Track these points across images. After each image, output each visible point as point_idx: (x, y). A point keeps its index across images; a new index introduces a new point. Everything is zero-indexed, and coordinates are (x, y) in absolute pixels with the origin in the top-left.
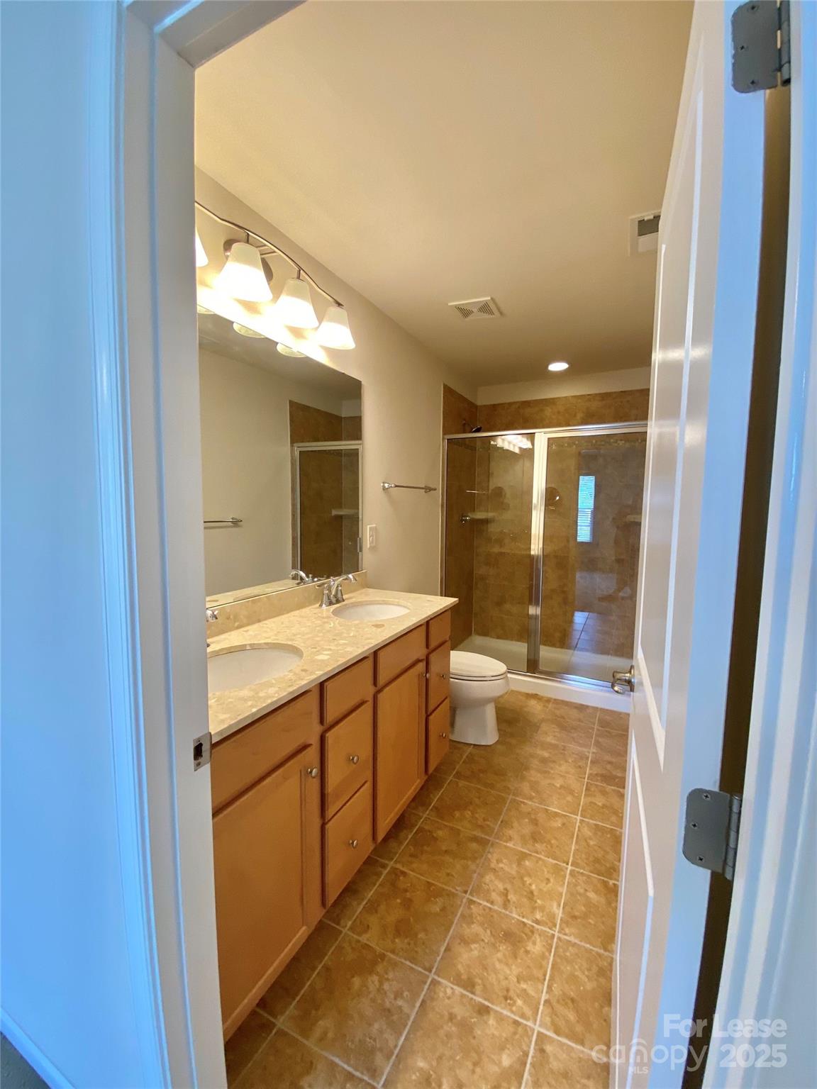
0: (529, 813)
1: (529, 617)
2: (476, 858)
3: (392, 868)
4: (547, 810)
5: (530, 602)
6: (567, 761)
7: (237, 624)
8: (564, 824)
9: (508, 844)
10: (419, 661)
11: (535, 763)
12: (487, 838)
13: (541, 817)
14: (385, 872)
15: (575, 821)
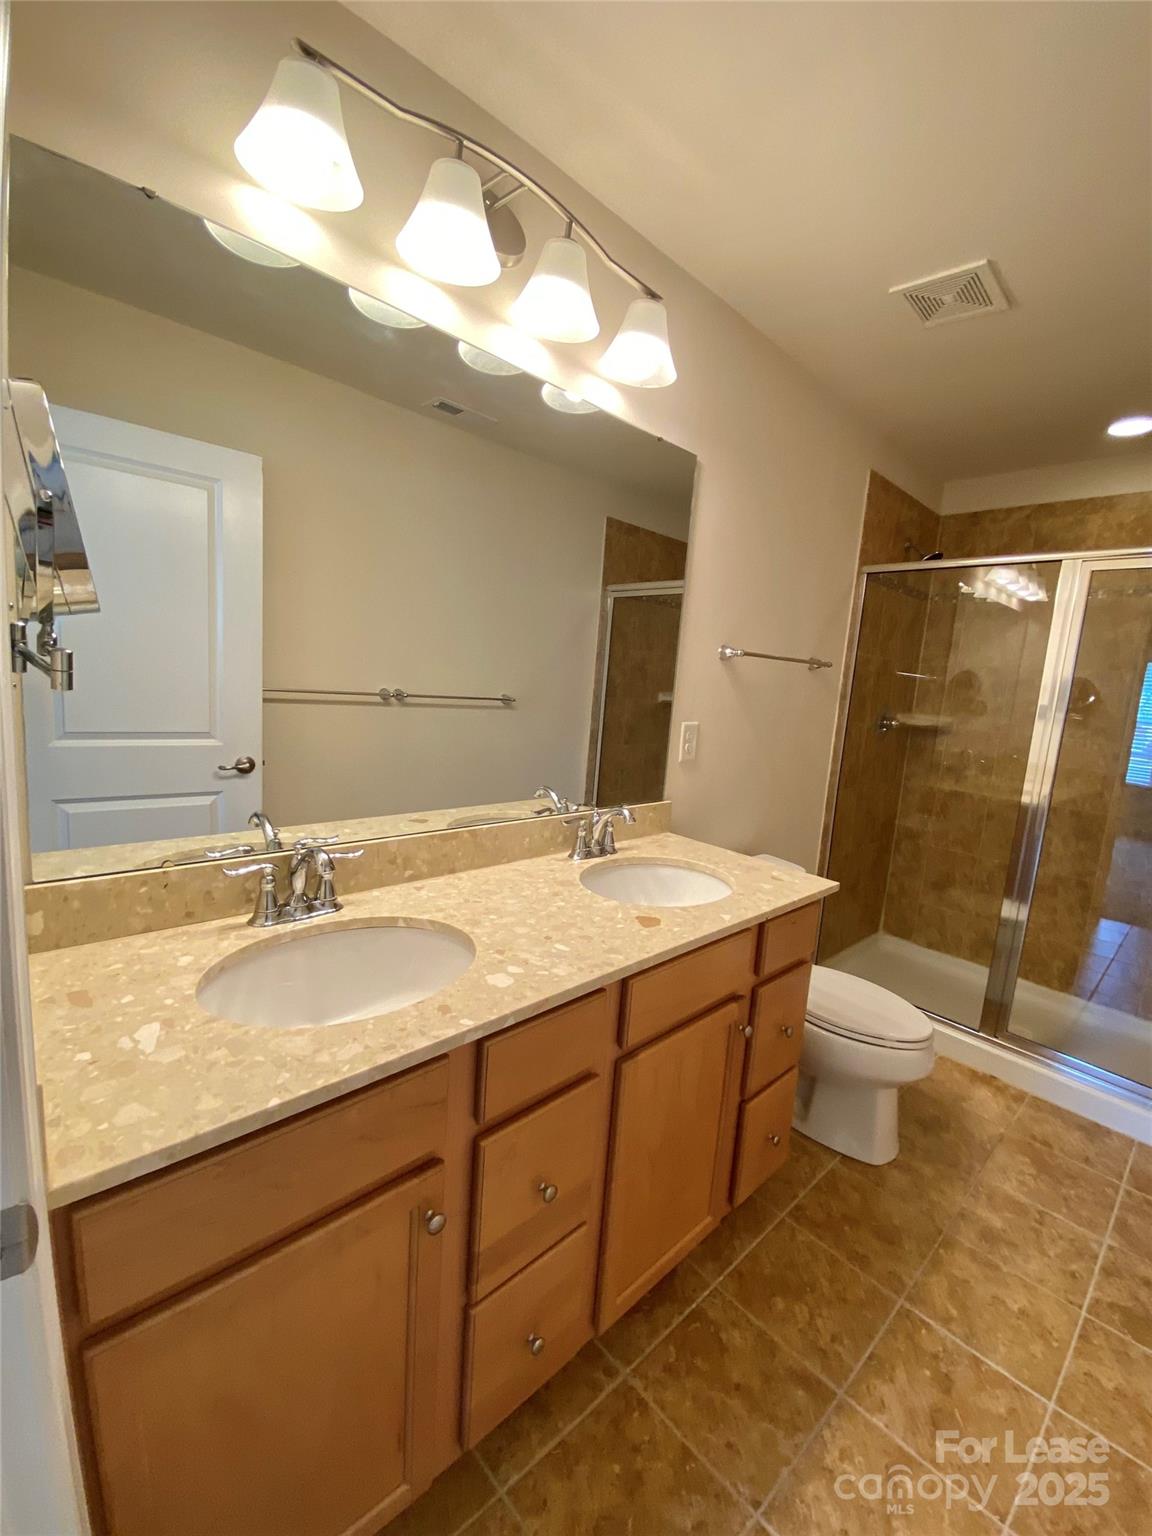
0: (935, 1357)
1: (1003, 923)
2: (797, 1429)
3: (625, 1382)
4: (977, 1362)
5: (1008, 893)
6: (1043, 1253)
7: (408, 873)
8: (1012, 1411)
9: (874, 1420)
10: (733, 998)
11: (967, 1237)
12: (832, 1385)
13: (962, 1375)
14: (610, 1388)
15: (1040, 1411)
